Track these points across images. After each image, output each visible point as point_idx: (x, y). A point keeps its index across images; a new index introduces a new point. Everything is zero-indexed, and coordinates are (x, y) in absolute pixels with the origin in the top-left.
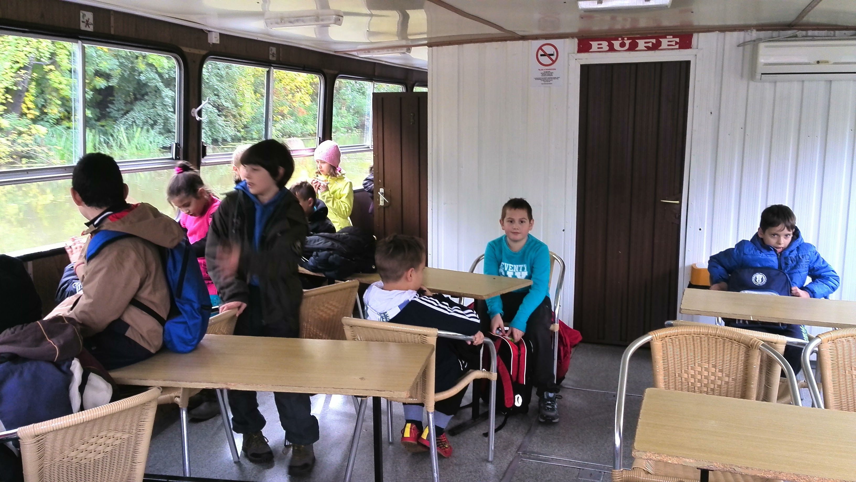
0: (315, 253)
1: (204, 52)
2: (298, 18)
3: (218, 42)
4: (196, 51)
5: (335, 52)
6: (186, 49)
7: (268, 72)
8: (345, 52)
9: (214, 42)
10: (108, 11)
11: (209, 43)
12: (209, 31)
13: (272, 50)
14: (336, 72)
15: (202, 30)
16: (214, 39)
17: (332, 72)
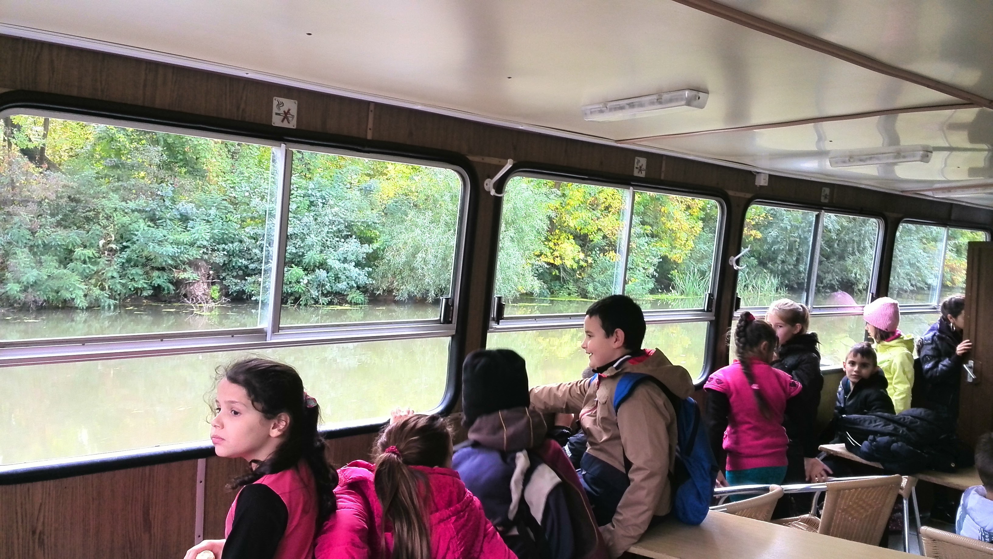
0: (871, 437)
1: (749, 196)
2: (872, 156)
3: (766, 184)
4: (742, 195)
5: (902, 192)
6: (731, 193)
7: (818, 217)
8: (915, 192)
9: (761, 185)
10: (662, 156)
11: (756, 186)
12: (758, 173)
13: (825, 190)
14: (900, 216)
15: (750, 172)
16: (762, 181)
17: (895, 215)
